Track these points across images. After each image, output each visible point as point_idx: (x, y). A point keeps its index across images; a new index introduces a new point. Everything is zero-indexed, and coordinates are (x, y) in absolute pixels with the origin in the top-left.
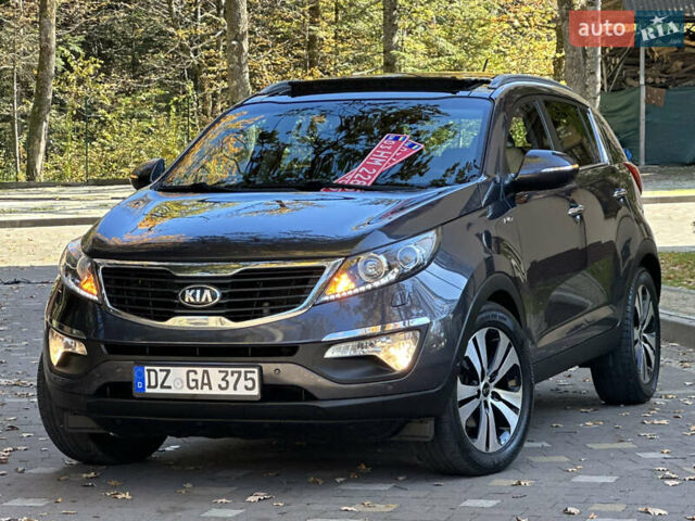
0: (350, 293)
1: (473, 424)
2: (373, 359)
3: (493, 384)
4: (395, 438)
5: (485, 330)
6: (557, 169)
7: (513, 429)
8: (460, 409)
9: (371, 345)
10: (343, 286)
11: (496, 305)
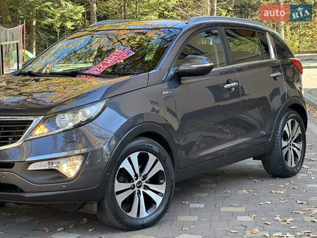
2: (55, 171)
3: (145, 181)
4: (81, 210)
5: (137, 154)
6: (202, 65)
7: (158, 206)
8: (117, 196)
11: (146, 139)
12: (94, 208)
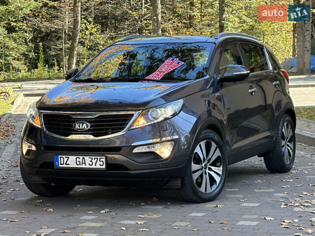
0: (144, 125)
1: (199, 181)
2: (154, 153)
3: (209, 164)
4: (164, 187)
5: (205, 141)
6: (240, 73)
7: (218, 183)
8: (193, 175)
9: (154, 147)
10: (141, 122)
11: (210, 130)
12: (179, 183)
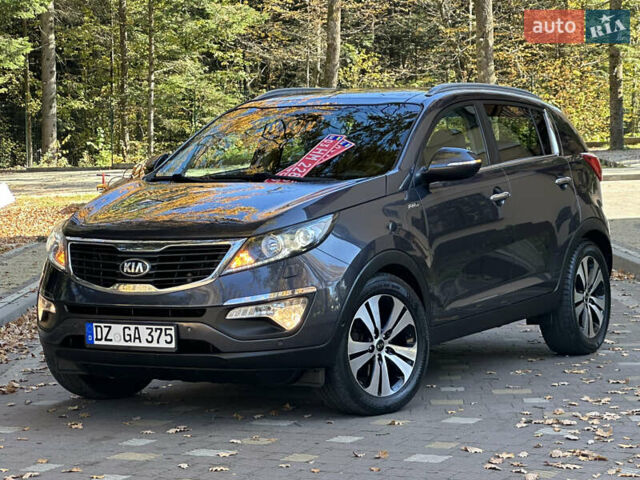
0: (249, 267)
2: (266, 320)
3: (388, 340)
5: (379, 296)
6: (461, 164)
7: (406, 380)
8: (351, 362)
9: (269, 308)
10: (246, 260)
11: (389, 275)
12: (321, 377)
